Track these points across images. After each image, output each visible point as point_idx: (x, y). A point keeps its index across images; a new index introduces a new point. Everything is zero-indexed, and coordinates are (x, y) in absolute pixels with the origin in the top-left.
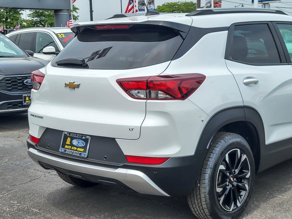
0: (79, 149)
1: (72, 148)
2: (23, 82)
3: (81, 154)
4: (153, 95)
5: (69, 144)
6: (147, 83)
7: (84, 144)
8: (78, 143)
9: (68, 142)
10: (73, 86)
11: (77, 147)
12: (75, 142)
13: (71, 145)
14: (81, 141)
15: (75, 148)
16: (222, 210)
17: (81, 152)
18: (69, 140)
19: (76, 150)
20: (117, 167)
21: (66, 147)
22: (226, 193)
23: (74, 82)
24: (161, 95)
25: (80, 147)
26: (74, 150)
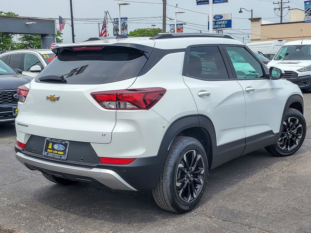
0: (59, 153)
1: (54, 152)
2: (12, 96)
3: (61, 156)
4: (122, 106)
5: (51, 148)
6: (117, 95)
7: (63, 148)
8: (59, 147)
9: (50, 147)
10: (53, 99)
11: (58, 151)
12: (56, 147)
13: (53, 149)
14: (61, 146)
15: (56, 152)
16: (181, 201)
17: (61, 155)
18: (51, 145)
19: (57, 153)
20: (92, 167)
21: (49, 150)
22: (185, 187)
23: (54, 95)
24: (129, 105)
25: (60, 151)
26: (55, 153)
